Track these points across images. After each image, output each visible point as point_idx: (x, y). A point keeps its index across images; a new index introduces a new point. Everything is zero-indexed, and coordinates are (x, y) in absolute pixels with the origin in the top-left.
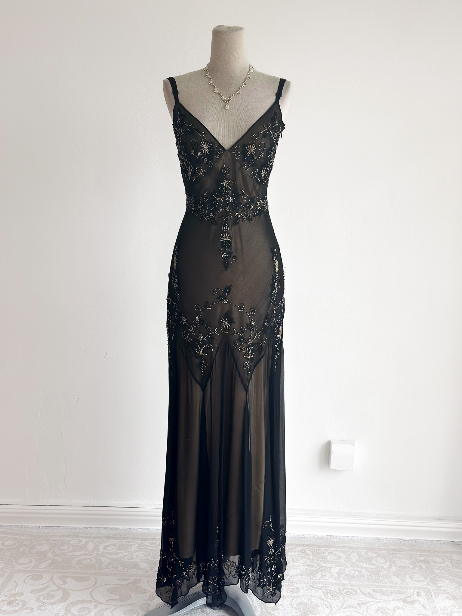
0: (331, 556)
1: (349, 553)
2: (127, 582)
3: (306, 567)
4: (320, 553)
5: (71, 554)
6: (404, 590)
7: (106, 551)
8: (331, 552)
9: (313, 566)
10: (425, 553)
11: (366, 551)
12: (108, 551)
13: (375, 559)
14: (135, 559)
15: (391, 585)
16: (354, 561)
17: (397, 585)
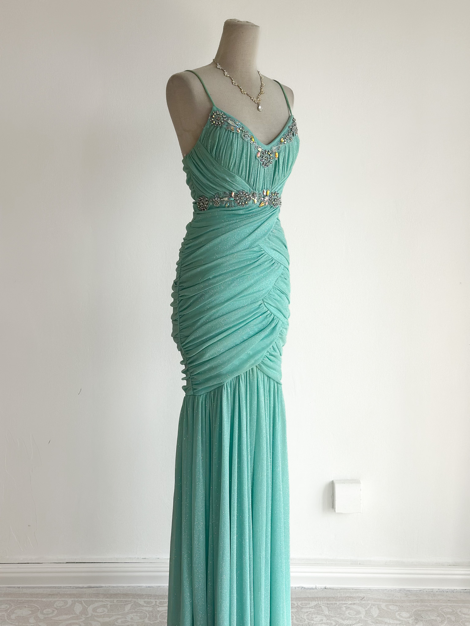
0: (348, 611)
1: (368, 608)
4: (336, 608)
5: (57, 618)
7: (96, 614)
8: (349, 606)
10: (452, 604)
11: (387, 604)
12: (98, 614)
13: (399, 612)
14: (128, 621)
16: (376, 615)
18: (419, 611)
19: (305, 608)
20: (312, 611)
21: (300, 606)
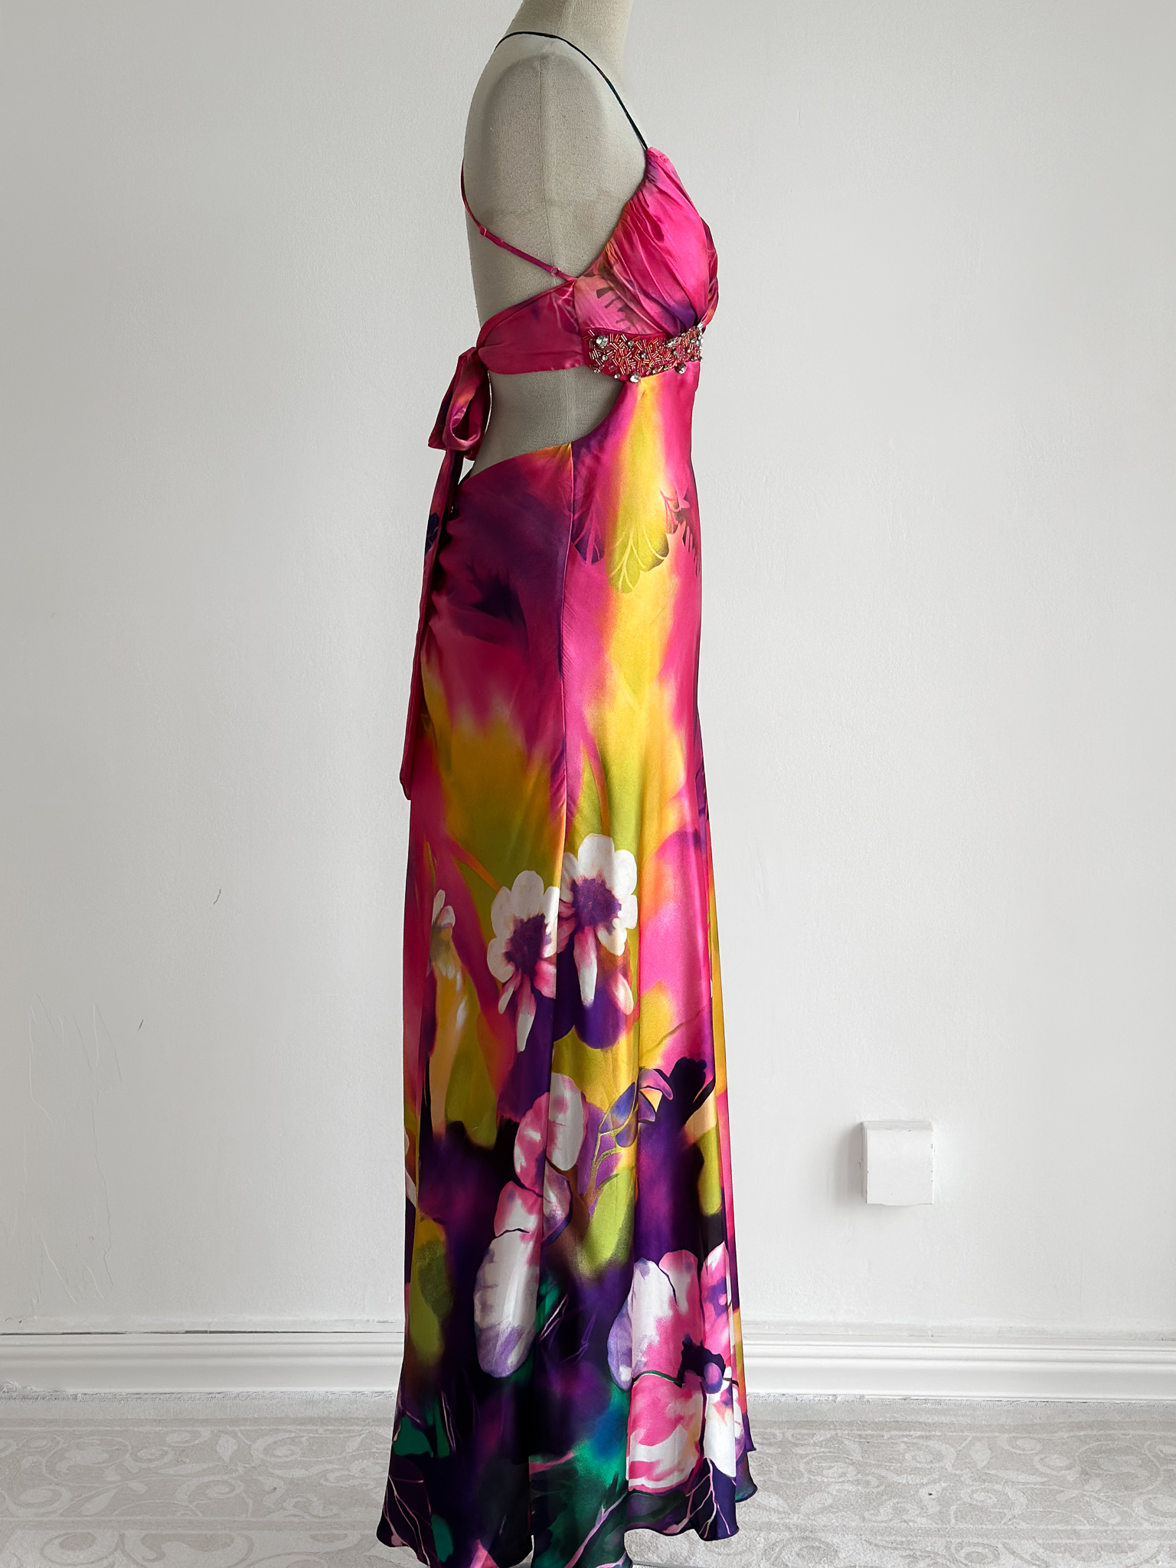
0: (914, 1453)
1: (963, 1445)
2: (342, 1545)
3: (847, 1486)
5: (171, 1471)
6: (1131, 1542)
7: (273, 1459)
8: (915, 1441)
9: (868, 1483)
11: (1012, 1435)
12: (280, 1460)
13: (1042, 1456)
14: (355, 1477)
15: (1092, 1527)
16: (980, 1465)
17: (1110, 1527)
18: (1092, 1453)
19: (802, 1445)
20: (819, 1453)
21: (793, 1441)
